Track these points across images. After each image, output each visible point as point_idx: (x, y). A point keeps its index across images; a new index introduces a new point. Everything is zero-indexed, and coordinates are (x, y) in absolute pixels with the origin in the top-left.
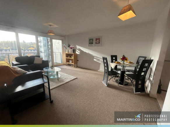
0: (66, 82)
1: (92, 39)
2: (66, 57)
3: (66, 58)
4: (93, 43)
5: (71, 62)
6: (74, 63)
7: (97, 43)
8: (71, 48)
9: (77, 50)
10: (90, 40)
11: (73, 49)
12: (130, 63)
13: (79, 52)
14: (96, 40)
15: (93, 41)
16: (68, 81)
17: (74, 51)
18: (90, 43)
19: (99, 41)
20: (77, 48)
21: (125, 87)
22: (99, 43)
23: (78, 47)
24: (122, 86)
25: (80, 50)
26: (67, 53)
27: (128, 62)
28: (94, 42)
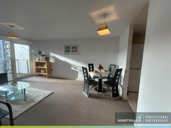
0: (38, 101)
1: (69, 47)
2: (36, 66)
3: (36, 68)
4: (69, 51)
5: (43, 72)
6: (48, 74)
7: (74, 51)
8: (43, 56)
9: (51, 58)
10: (66, 47)
11: (45, 56)
12: (106, 71)
13: (54, 60)
14: (73, 49)
15: (69, 49)
16: (41, 99)
17: (47, 59)
18: (66, 51)
19: (76, 50)
20: (50, 55)
21: (104, 94)
22: (76, 51)
23: (52, 54)
24: (101, 93)
25: (54, 57)
26: (37, 61)
27: (104, 70)
28: (71, 50)
